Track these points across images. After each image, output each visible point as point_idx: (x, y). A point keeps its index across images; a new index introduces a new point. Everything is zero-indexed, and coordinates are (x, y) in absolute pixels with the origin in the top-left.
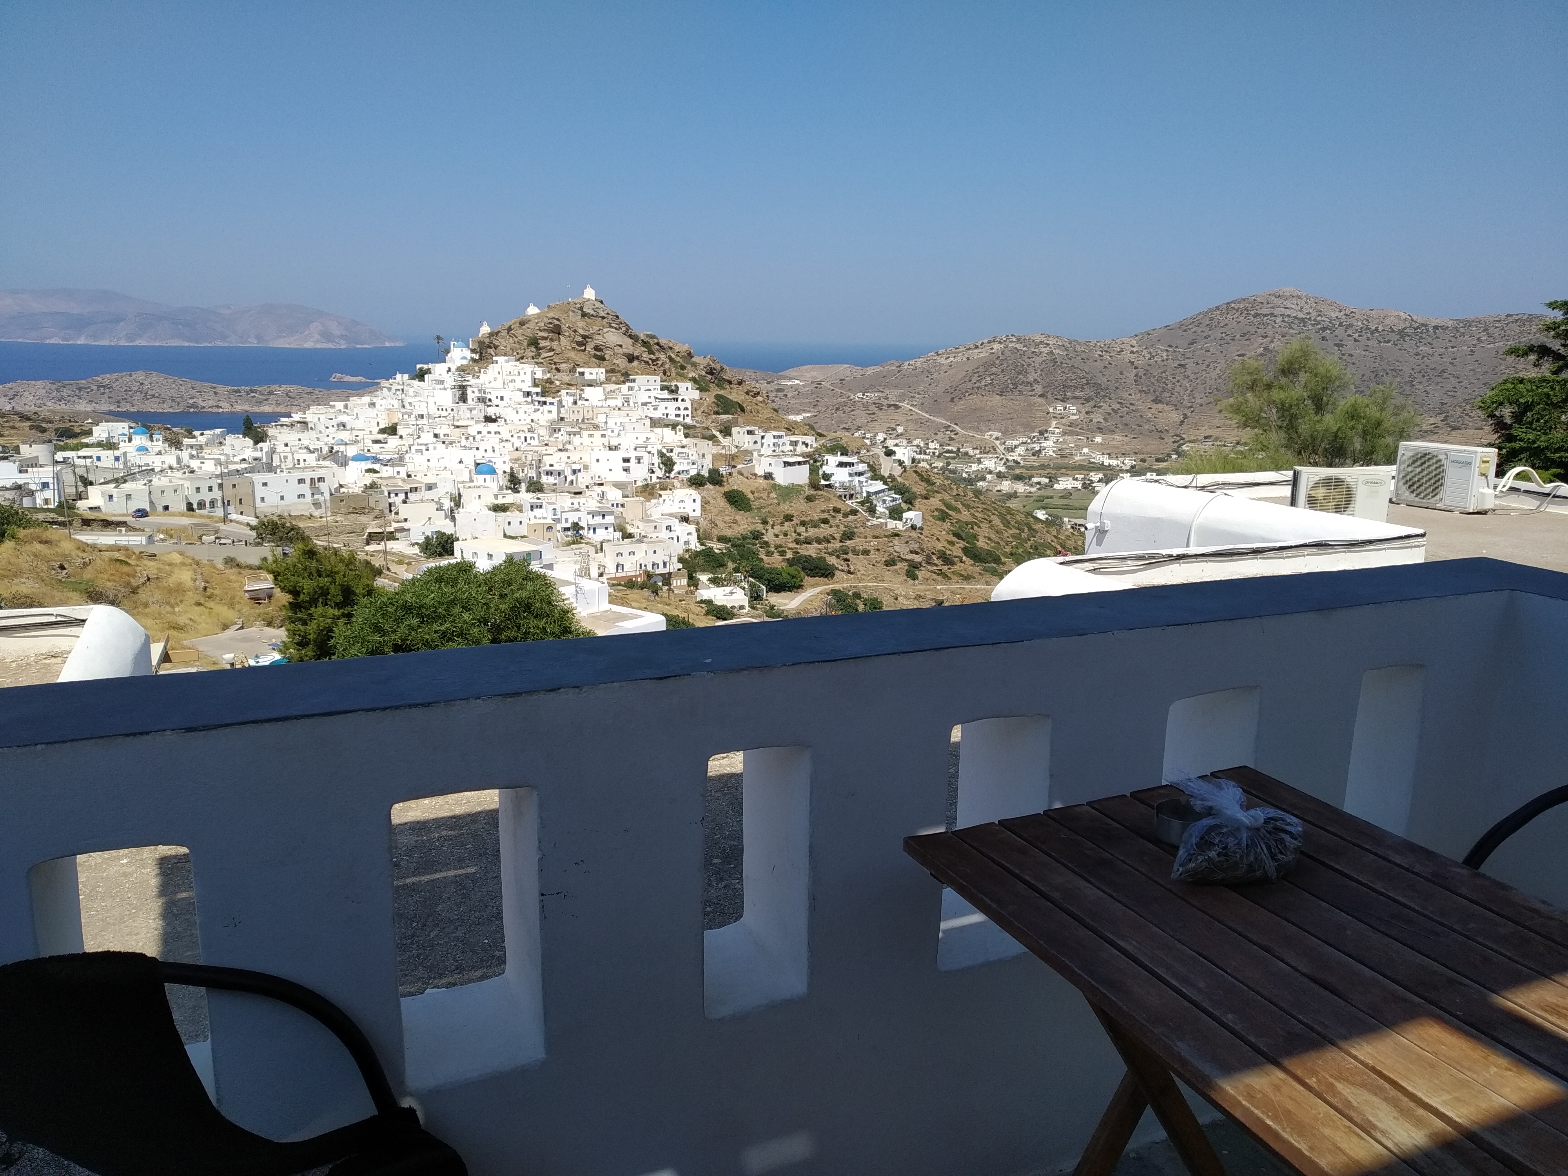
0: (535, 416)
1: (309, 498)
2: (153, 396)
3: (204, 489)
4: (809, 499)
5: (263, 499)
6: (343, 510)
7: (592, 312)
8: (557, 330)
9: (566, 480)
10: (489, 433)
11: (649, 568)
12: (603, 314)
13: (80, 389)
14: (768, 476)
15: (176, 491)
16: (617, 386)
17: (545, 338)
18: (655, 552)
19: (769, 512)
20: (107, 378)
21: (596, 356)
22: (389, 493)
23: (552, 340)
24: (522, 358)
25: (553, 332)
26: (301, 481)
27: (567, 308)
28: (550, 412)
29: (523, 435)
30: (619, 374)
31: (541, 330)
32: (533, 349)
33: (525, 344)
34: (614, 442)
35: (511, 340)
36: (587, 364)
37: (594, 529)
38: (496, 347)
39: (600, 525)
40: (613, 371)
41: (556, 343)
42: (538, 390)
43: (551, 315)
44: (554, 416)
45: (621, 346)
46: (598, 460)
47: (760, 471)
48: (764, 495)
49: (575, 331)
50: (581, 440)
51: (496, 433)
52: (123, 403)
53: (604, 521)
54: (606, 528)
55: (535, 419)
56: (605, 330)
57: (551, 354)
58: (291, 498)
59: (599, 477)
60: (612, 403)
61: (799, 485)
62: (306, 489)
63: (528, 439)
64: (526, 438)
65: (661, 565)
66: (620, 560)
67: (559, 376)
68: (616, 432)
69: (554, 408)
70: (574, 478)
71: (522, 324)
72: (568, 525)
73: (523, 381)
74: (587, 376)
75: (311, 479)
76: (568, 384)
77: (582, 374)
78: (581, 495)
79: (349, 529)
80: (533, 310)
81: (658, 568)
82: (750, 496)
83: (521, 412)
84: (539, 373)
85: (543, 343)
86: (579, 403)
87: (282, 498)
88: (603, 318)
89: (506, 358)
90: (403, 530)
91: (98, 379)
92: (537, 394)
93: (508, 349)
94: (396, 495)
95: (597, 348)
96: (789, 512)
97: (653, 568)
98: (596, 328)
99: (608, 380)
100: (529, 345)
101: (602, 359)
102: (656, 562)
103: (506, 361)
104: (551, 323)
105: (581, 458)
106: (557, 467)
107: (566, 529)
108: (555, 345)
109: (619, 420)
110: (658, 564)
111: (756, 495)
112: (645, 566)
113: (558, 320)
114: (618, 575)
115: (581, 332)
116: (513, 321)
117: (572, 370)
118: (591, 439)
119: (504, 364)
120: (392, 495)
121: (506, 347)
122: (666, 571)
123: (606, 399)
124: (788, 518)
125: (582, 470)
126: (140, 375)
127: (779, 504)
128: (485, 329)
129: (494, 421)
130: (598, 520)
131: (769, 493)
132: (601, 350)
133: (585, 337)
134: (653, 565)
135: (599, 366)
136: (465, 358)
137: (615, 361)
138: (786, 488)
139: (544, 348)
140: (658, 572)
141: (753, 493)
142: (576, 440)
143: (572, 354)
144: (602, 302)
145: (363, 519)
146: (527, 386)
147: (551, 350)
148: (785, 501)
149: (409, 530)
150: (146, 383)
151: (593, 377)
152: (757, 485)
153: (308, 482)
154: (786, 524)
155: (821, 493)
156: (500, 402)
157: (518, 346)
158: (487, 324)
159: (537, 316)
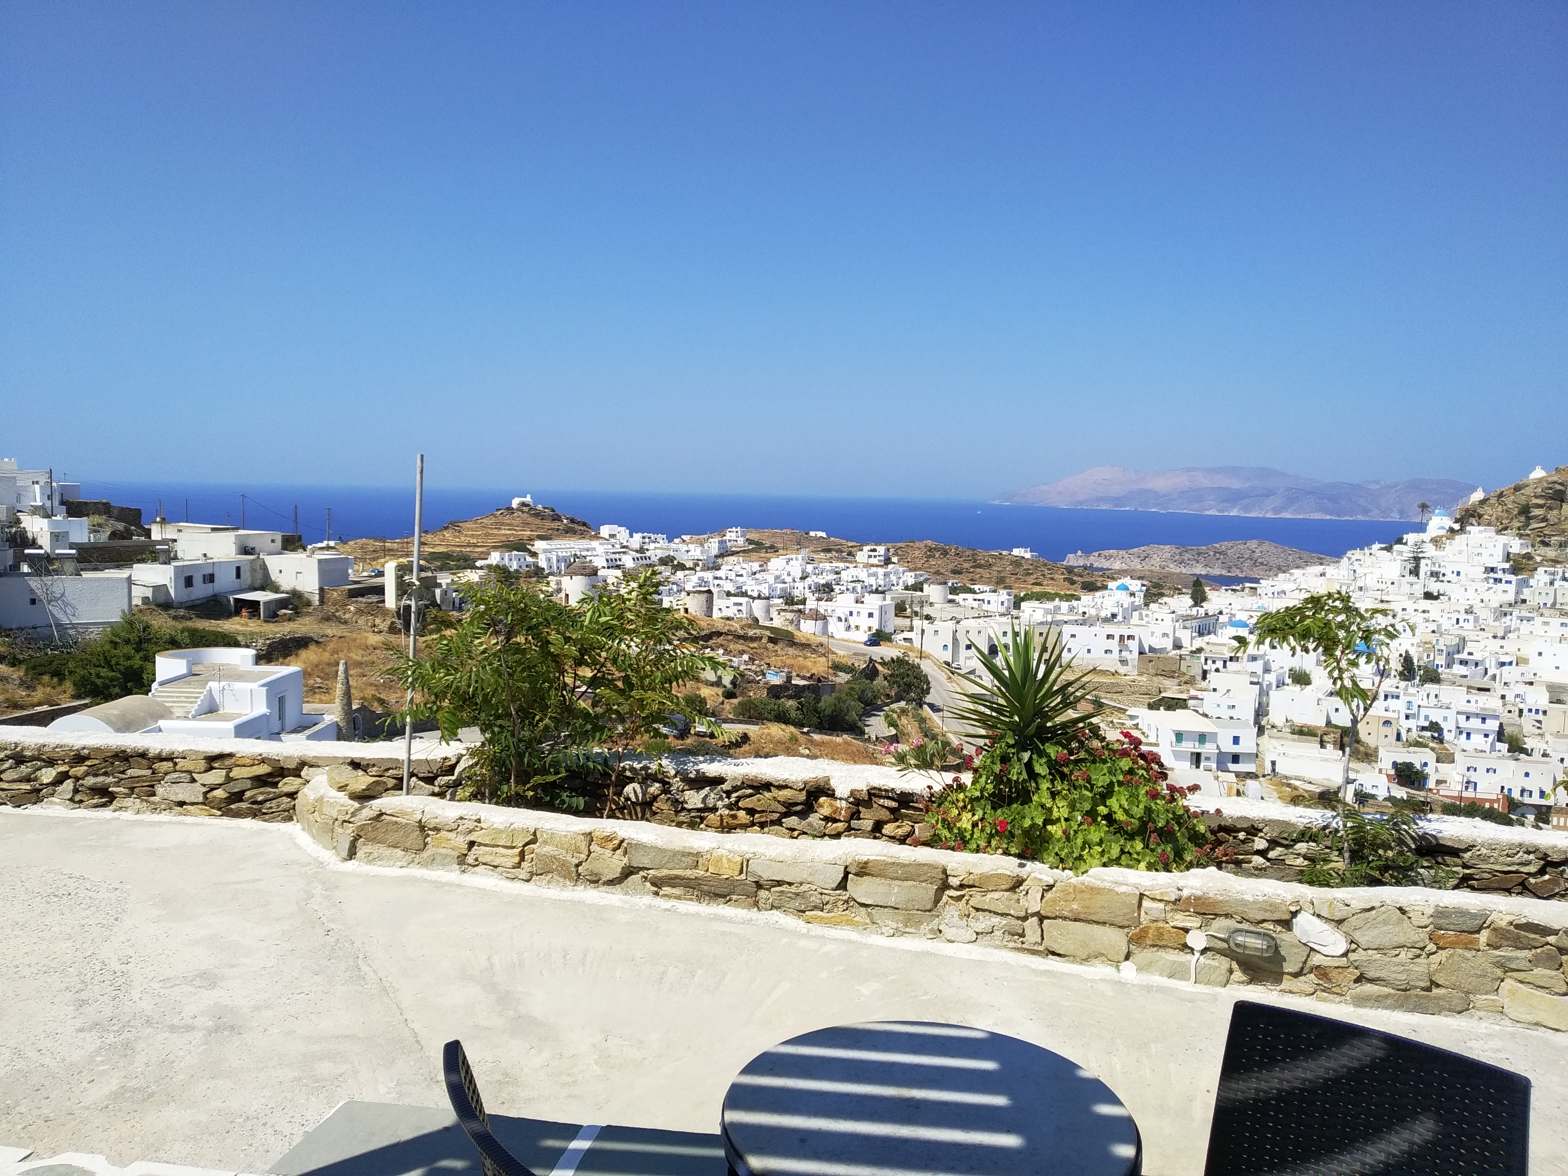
0: (1486, 596)
1: (1116, 655)
2: (1262, 564)
5: (1070, 650)
6: (1151, 671)
8: (1559, 496)
9: (1486, 673)
11: (1516, 795)
15: (979, 632)
17: (1541, 506)
18: (1527, 775)
20: (1223, 546)
22: (1206, 660)
23: (1550, 508)
24: (1506, 529)
25: (1551, 498)
26: (1109, 637)
28: (1505, 592)
29: (1455, 616)
31: (1536, 497)
32: (1523, 519)
33: (1516, 512)
35: (1500, 509)
37: (1468, 735)
38: (1480, 516)
39: (1478, 731)
41: (1555, 512)
42: (1507, 566)
43: (1555, 478)
44: (1511, 597)
46: (1540, 654)
50: (1532, 628)
51: (1424, 612)
52: (1234, 568)
53: (1483, 726)
54: (1486, 736)
55: (1486, 599)
57: (1543, 524)
58: (1098, 654)
59: (1535, 674)
62: (1114, 645)
63: (1461, 621)
64: (1458, 620)
65: (1536, 794)
66: (1473, 777)
67: (1543, 550)
69: (1512, 588)
70: (1498, 672)
72: (1426, 724)
73: (1491, 555)
75: (1121, 636)
78: (1487, 693)
79: (1144, 689)
80: (1538, 473)
81: (1530, 796)
83: (1471, 590)
84: (1517, 546)
85: (1536, 512)
87: (1089, 651)
89: (1481, 528)
90: (1195, 698)
91: (1218, 546)
92: (1504, 570)
93: (1493, 518)
94: (1214, 662)
97: (1522, 795)
100: (1520, 513)
102: (1527, 788)
103: (1481, 532)
104: (1550, 488)
105: (1519, 650)
106: (1477, 657)
107: (1423, 729)
108: (1552, 514)
110: (1531, 792)
112: (1510, 790)
114: (1465, 794)
116: (1506, 487)
118: (1546, 628)
119: (1477, 535)
120: (1209, 662)
121: (1491, 516)
122: (1543, 802)
125: (1514, 663)
126: (1253, 544)
128: (1478, 496)
129: (1436, 598)
130: (1475, 723)
134: (1523, 791)
136: (1443, 528)
139: (1535, 517)
140: (1527, 800)
142: (1525, 627)
145: (1167, 682)
146: (1495, 560)
147: (1544, 519)
149: (1202, 699)
150: (1257, 551)
153: (1117, 638)
156: (1453, 578)
157: (1505, 515)
158: (1480, 490)
159: (1540, 480)
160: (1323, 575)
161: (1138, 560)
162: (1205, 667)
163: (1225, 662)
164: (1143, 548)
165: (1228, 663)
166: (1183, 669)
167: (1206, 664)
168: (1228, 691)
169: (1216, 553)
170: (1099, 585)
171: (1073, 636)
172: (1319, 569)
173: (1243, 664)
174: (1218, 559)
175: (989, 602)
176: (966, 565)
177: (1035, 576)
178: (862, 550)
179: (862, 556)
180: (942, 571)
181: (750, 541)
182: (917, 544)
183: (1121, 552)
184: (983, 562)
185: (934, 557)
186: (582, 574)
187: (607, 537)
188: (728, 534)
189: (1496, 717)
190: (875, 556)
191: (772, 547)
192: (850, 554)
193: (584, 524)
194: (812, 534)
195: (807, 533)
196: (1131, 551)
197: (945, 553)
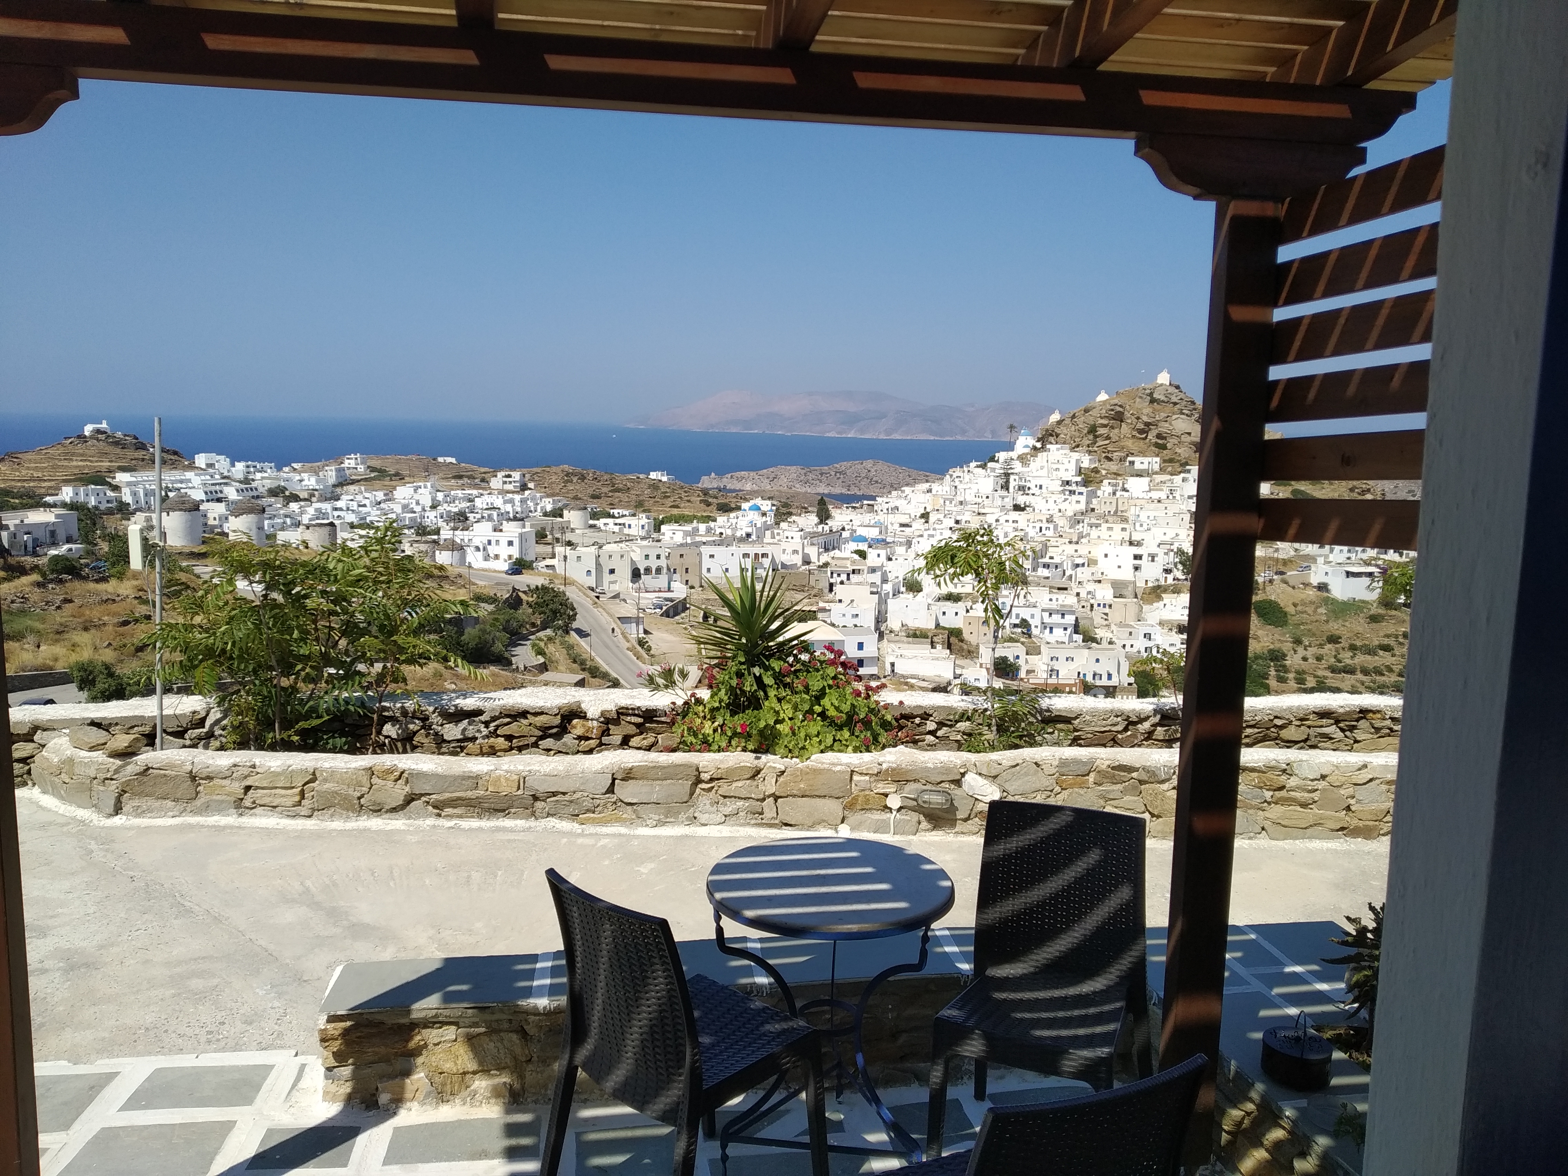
0: (1063, 506)
2: (877, 482)
3: (653, 557)
4: (1374, 619)
5: (709, 570)
7: (1162, 398)
8: (1119, 417)
9: (1064, 574)
10: (1007, 521)
11: (1089, 679)
12: (1174, 399)
13: (822, 474)
14: (1323, 587)
15: (622, 556)
16: (1169, 477)
17: (1105, 426)
18: (1098, 661)
19: (1309, 630)
20: (843, 466)
21: (1157, 445)
22: (832, 573)
23: (1112, 427)
24: (1078, 446)
25: (1114, 419)
27: (1132, 395)
28: (1078, 502)
29: (1038, 525)
30: (1177, 464)
31: (1101, 418)
32: (1091, 437)
33: (1085, 432)
34: (1136, 537)
35: (1073, 428)
36: (1143, 454)
37: (1051, 629)
38: (1057, 435)
39: (1058, 625)
40: (1171, 461)
41: (1116, 431)
42: (1079, 479)
43: (1116, 401)
44: (1082, 506)
45: (1189, 434)
46: (1106, 556)
47: (1315, 580)
48: (1310, 610)
49: (1138, 418)
50: (1099, 533)
51: (1013, 522)
52: (853, 487)
53: (1063, 621)
54: (1065, 629)
55: (1063, 509)
56: (1174, 417)
57: (1107, 442)
59: (1102, 573)
60: (1155, 495)
61: (1363, 602)
63: (1044, 529)
64: (1041, 528)
65: (1105, 678)
66: (1056, 665)
67: (1107, 465)
68: (1145, 527)
69: (1083, 499)
70: (1073, 573)
71: (1086, 411)
72: (1017, 622)
73: (1067, 470)
74: (1138, 466)
75: (756, 554)
76: (1115, 474)
77: (1132, 463)
78: (1065, 592)
80: (1103, 397)
81: (1101, 679)
82: (1291, 610)
83: (1051, 501)
84: (1087, 462)
85: (1101, 431)
86: (1118, 494)
87: (726, 570)
88: (1175, 404)
89: (1059, 446)
90: (824, 610)
91: (838, 466)
92: (1077, 483)
93: (1068, 437)
94: (839, 575)
95: (1159, 436)
96: (1337, 633)
97: (1094, 678)
98: (1163, 415)
99: (1162, 470)
100: (1089, 432)
101: (1163, 447)
102: (1098, 672)
103: (1058, 449)
104: (1112, 410)
105: (1090, 552)
106: (1057, 560)
107: (1015, 626)
108: (1114, 434)
109: (1152, 514)
110: (1101, 675)
111: (1299, 608)
112: (1085, 675)
113: (1121, 406)
114: (1050, 681)
115: (1145, 419)
116: (1078, 409)
117: (1122, 460)
118: (1110, 533)
119: (1055, 452)
120: (835, 575)
121: (1066, 435)
122: (1110, 683)
123: (1150, 491)
124: (1333, 639)
125: (1086, 564)
126: (869, 464)
127: (1327, 622)
128: (1055, 417)
129: (1023, 509)
130: (1057, 618)
131: (1317, 607)
132: (1165, 438)
133: (1147, 424)
134: (1094, 675)
135: (1157, 456)
136: (1027, 446)
137: (1178, 450)
138: (1344, 603)
139: (1101, 435)
141: (1295, 605)
142: (1094, 533)
143: (1129, 443)
144: (1177, 387)
145: (799, 596)
146: (1070, 474)
147: (1108, 438)
148: (1337, 618)
149: (830, 610)
150: (873, 470)
151: (1145, 466)
152: (1303, 596)
153: (752, 556)
154: (1329, 646)
155: (1393, 612)
156: (1036, 491)
157: (1077, 434)
158: (1057, 411)
159: (1105, 402)
160: (929, 491)
161: (767, 481)
162: (832, 581)
163: (848, 575)
164: (771, 469)
165: (851, 576)
166: (812, 583)
167: (832, 577)
168: (852, 601)
169: (836, 472)
170: (733, 506)
171: (712, 556)
172: (925, 486)
173: (864, 576)
174: (838, 478)
175: (630, 526)
176: (605, 490)
177: (672, 499)
178: (496, 476)
179: (496, 482)
180: (580, 495)
181: (372, 469)
182: (554, 469)
183: (752, 474)
184: (621, 486)
185: (571, 481)
186: (181, 510)
187: (204, 466)
188: (347, 461)
189: (1072, 612)
190: (510, 482)
191: (397, 474)
192: (483, 480)
193: (175, 453)
194: (440, 460)
195: (434, 459)
196: (760, 472)
197: (583, 478)
